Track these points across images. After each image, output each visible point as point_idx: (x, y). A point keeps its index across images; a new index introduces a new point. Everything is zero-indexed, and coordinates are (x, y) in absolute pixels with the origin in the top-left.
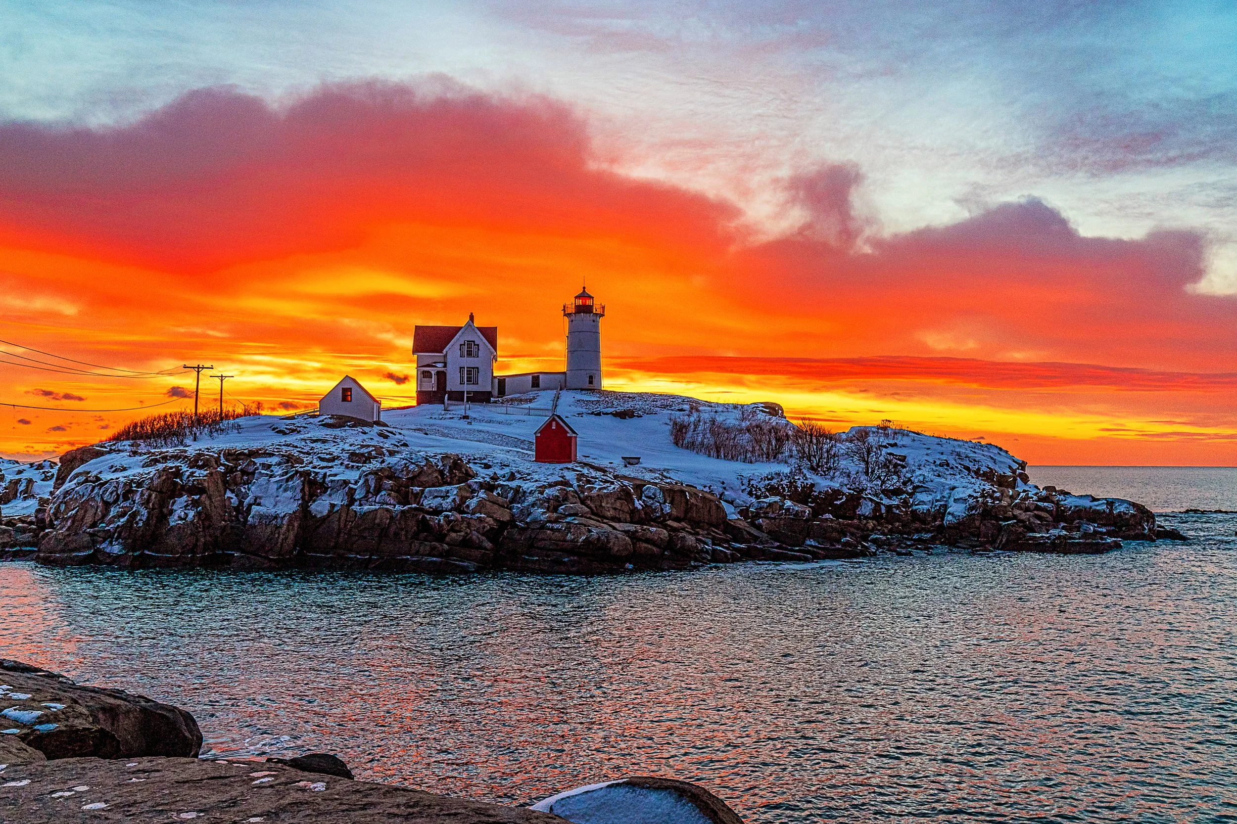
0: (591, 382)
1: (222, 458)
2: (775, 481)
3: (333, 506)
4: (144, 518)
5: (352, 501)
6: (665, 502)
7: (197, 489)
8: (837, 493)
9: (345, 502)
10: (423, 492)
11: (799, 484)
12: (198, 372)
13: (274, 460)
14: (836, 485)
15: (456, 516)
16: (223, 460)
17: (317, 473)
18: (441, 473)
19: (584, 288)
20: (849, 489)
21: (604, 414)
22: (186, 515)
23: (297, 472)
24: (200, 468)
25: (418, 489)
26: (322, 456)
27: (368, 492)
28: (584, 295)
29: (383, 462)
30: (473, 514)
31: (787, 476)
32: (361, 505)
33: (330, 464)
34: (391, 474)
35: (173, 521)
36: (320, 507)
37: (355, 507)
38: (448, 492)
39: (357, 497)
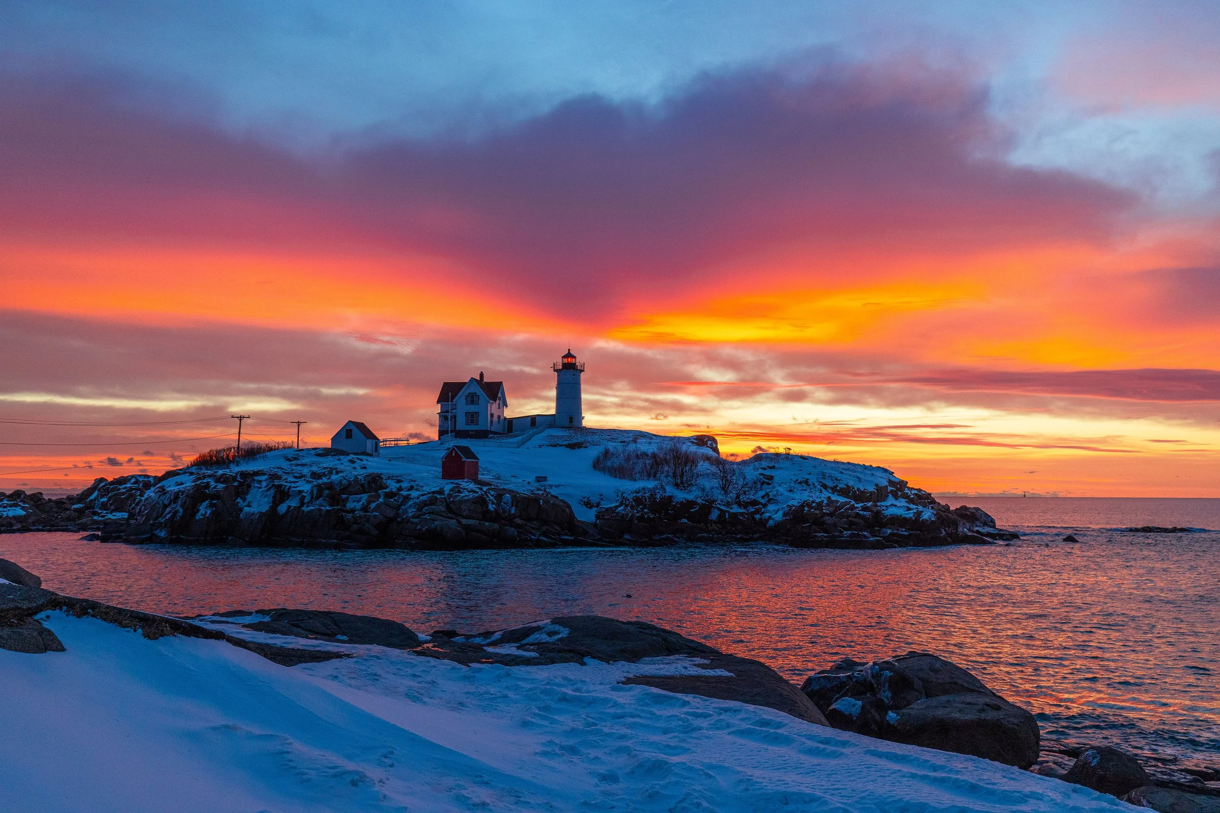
0: (571, 421)
1: (238, 477)
2: (640, 494)
3: (289, 507)
4: (181, 514)
5: (302, 504)
6: (512, 506)
7: (216, 496)
8: (692, 503)
9: (298, 505)
10: (348, 498)
11: (658, 496)
12: (240, 420)
13: (264, 478)
14: (690, 497)
15: (362, 513)
16: (238, 478)
17: (285, 486)
18: (363, 485)
19: (569, 350)
20: (703, 500)
21: (559, 445)
22: (206, 513)
23: (273, 485)
24: (222, 483)
25: (345, 496)
26: (295, 475)
27: (312, 498)
28: (569, 355)
29: (329, 478)
30: (372, 512)
31: (650, 490)
32: (308, 507)
33: (297, 480)
34: (330, 486)
35: (198, 516)
36: (282, 508)
37: (305, 508)
38: (361, 498)
39: (306, 501)
